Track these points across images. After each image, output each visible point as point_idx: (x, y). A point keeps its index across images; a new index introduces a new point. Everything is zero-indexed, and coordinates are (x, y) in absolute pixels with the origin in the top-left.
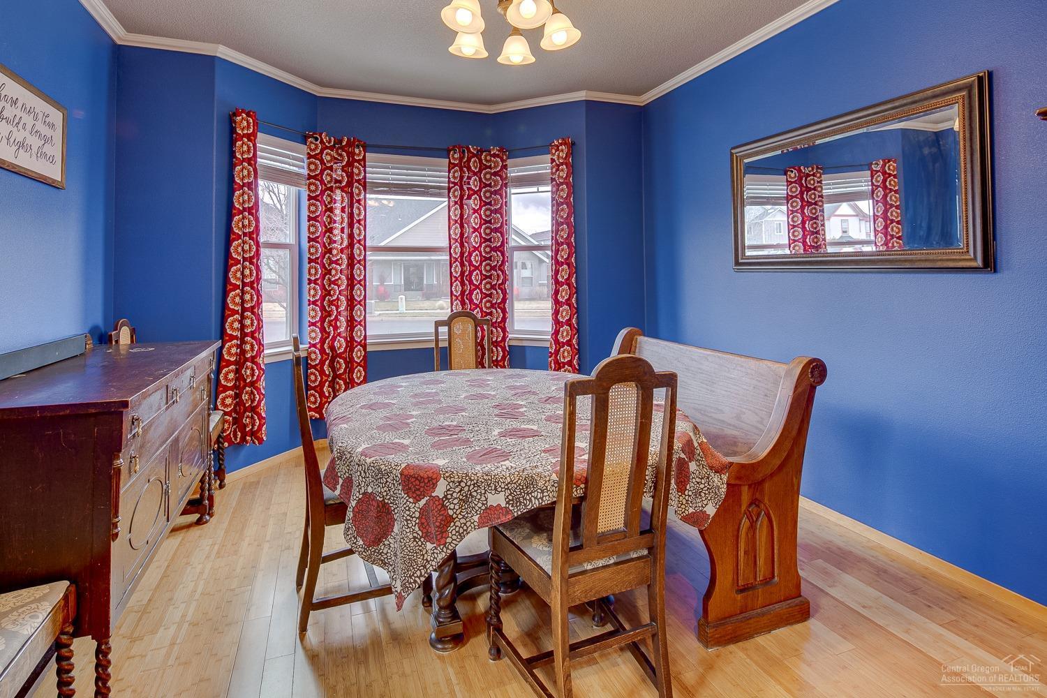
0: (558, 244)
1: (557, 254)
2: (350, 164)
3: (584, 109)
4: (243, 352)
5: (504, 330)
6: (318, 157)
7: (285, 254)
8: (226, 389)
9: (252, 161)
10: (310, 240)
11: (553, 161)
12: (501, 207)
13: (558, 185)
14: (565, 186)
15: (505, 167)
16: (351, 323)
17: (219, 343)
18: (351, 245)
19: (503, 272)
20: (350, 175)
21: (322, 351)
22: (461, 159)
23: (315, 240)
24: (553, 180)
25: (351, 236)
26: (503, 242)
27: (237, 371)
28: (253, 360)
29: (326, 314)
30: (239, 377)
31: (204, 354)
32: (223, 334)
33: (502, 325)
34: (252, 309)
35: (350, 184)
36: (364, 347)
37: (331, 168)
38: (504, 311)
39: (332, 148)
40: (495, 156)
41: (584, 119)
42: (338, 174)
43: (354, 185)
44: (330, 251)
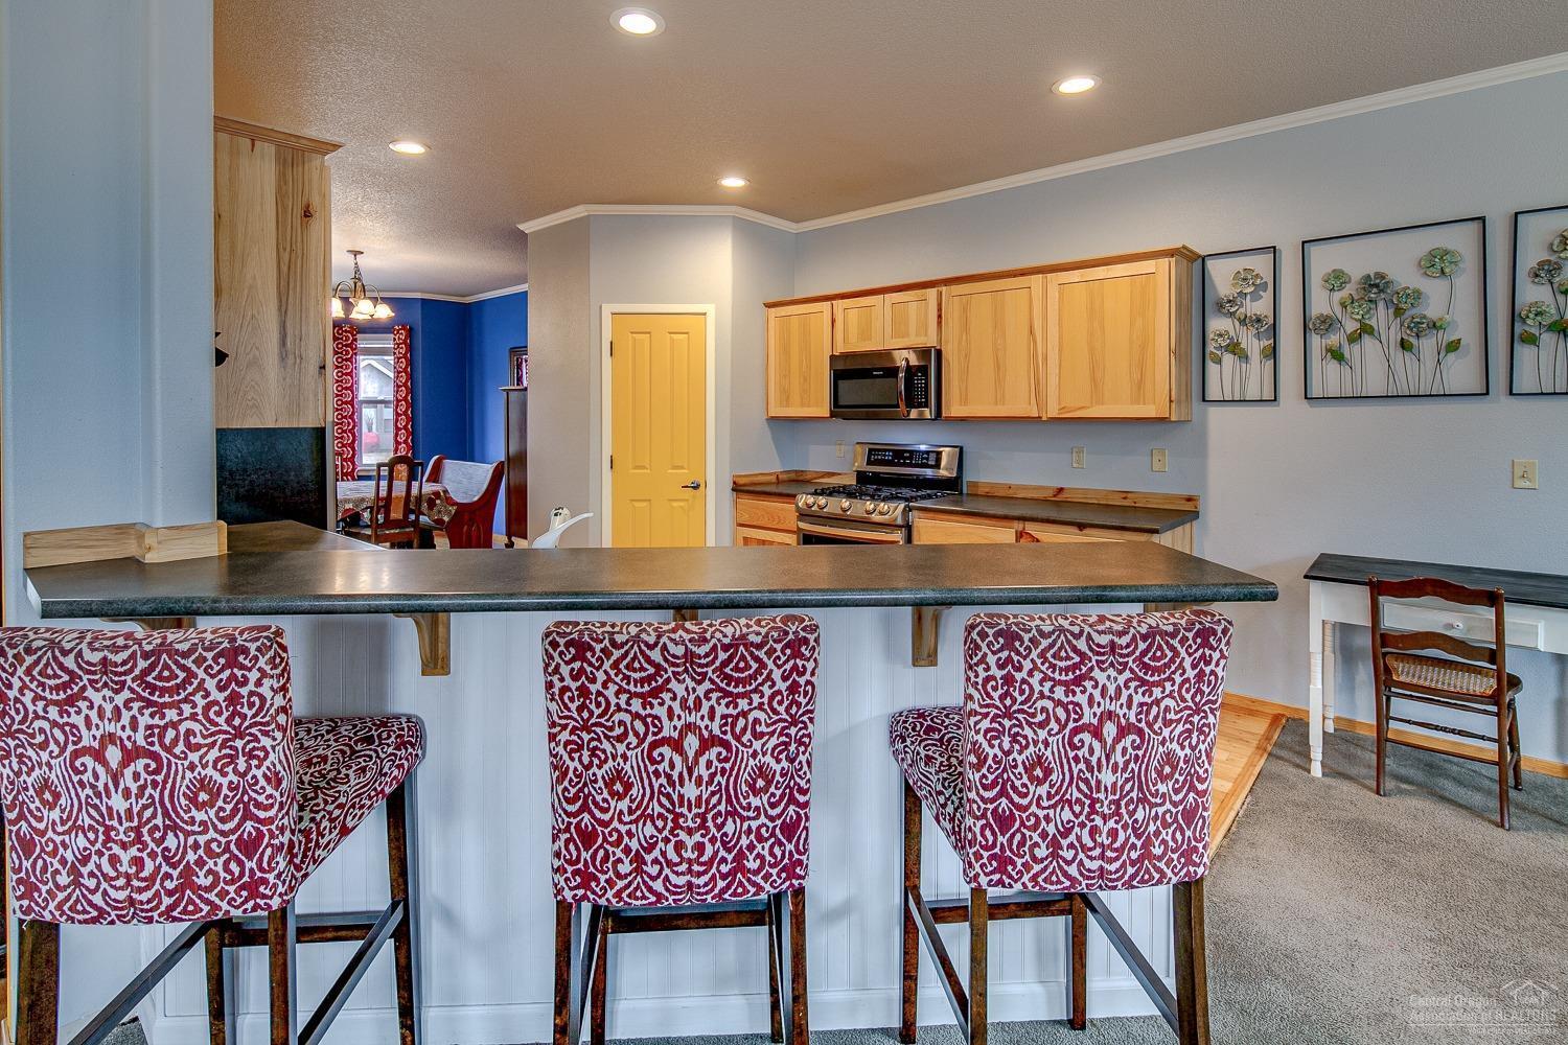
0: (398, 401)
1: (397, 408)
3: (419, 305)
5: (353, 463)
11: (395, 339)
12: (352, 371)
13: (399, 358)
14: (403, 360)
15: (355, 340)
19: (354, 421)
24: (395, 353)
26: (353, 398)
33: (352, 460)
38: (353, 449)
40: (346, 331)
41: (420, 311)
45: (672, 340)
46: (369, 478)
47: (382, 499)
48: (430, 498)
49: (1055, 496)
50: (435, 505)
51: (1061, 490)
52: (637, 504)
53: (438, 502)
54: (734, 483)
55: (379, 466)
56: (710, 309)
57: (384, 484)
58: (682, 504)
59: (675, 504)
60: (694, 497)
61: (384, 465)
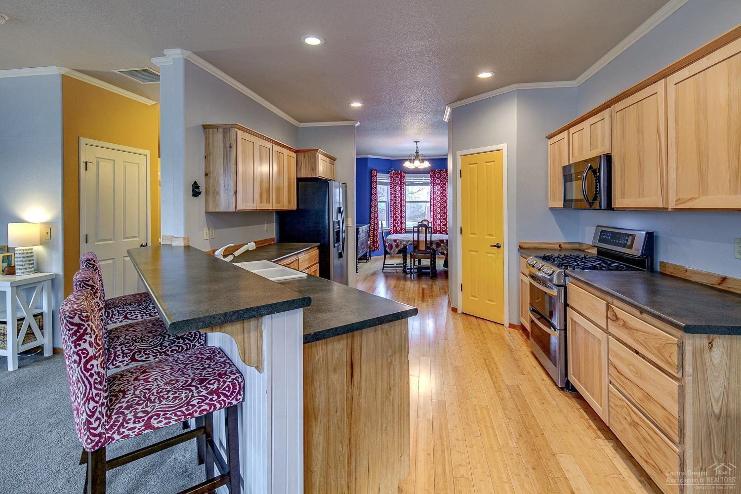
2: (401, 178)
4: (375, 228)
6: (392, 177)
7: (385, 203)
8: (371, 236)
9: (376, 182)
10: (390, 200)
16: (401, 223)
17: (369, 225)
18: (401, 201)
20: (401, 181)
21: (393, 230)
22: (433, 174)
23: (392, 200)
25: (401, 199)
27: (373, 233)
28: (377, 230)
29: (395, 220)
30: (374, 234)
31: (365, 226)
32: (370, 223)
34: (376, 218)
35: (401, 184)
36: (405, 230)
37: (396, 180)
39: (396, 174)
42: (398, 181)
43: (402, 184)
44: (396, 203)
45: (487, 166)
46: (410, 232)
47: (416, 241)
48: (438, 243)
49: (720, 284)
50: (440, 246)
51: (724, 279)
52: (472, 253)
53: (442, 244)
54: (520, 246)
55: (414, 227)
56: (504, 146)
57: (416, 235)
58: (492, 255)
59: (489, 255)
60: (498, 252)
61: (416, 227)
